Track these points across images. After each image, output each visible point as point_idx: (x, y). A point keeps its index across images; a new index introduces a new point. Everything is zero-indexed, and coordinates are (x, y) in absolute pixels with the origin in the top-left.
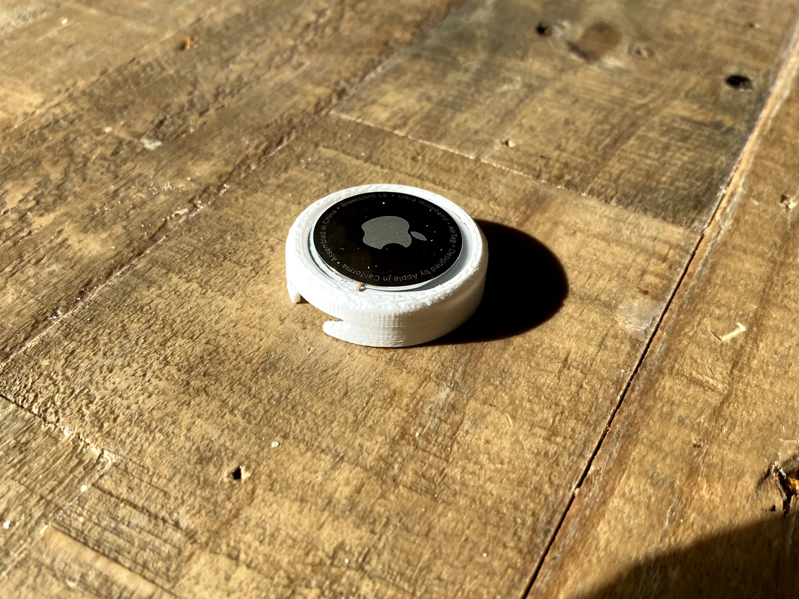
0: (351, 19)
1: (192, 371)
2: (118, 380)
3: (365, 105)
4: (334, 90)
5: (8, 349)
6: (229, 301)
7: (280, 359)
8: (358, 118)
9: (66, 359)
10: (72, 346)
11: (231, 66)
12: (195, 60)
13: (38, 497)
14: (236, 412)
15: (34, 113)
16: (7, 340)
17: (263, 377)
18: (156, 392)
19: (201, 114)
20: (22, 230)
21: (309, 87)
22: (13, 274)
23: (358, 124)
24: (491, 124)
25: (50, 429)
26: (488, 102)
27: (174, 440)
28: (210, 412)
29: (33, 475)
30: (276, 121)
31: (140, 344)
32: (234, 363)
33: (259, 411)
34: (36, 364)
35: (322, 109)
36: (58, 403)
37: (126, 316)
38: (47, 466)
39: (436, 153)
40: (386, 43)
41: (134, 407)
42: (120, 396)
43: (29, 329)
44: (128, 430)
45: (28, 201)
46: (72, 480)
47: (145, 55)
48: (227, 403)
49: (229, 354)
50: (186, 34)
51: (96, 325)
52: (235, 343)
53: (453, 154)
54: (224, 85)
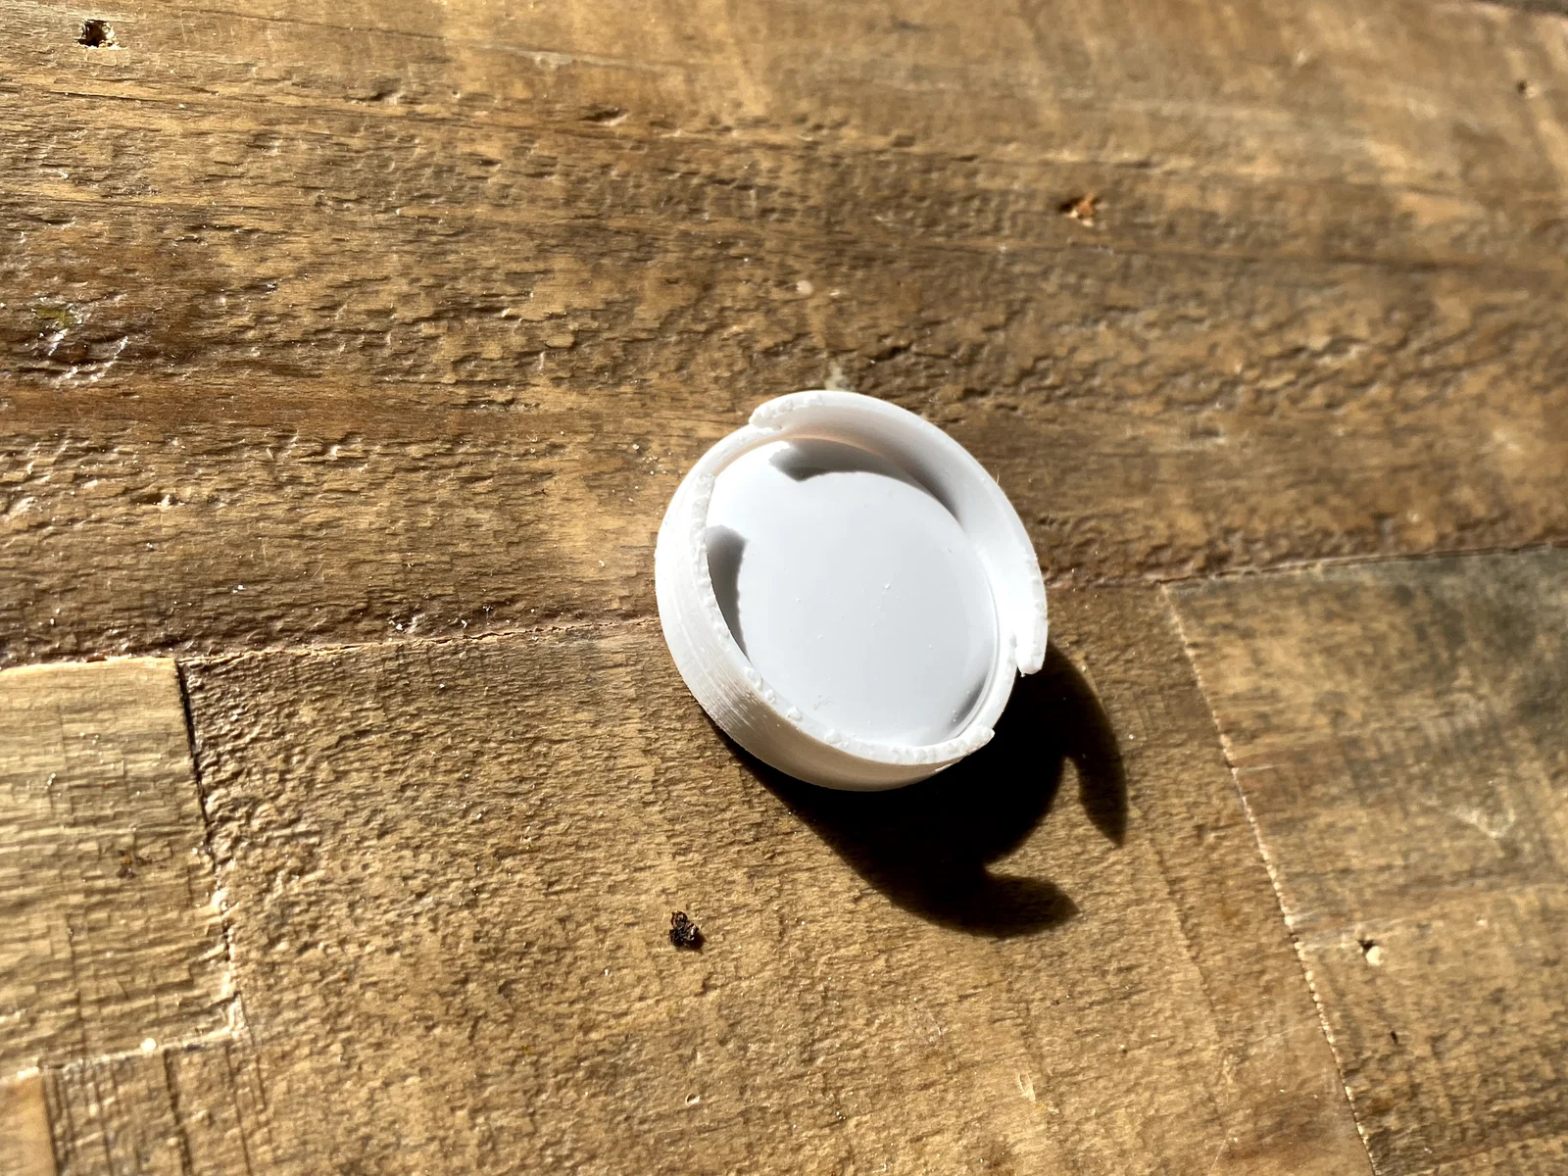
0: (1374, 405)
1: (492, 959)
2: (376, 866)
3: (1227, 627)
4: (1211, 543)
5: (279, 625)
6: (666, 859)
7: (633, 1071)
8: (1194, 645)
9: (343, 738)
10: (373, 718)
11: (1102, 327)
12: (1059, 257)
13: (72, 996)
14: (481, 1120)
15: (728, 129)
16: (293, 605)
17: (579, 1087)
18: (407, 951)
19: (969, 393)
20: (502, 383)
21: (1178, 498)
22: (416, 470)
23: (1182, 660)
24: (1385, 876)
25: (200, 866)
26: (1421, 821)
27: (348, 1085)
28: (446, 1078)
29: (104, 939)
30: (1065, 523)
31: (470, 819)
32: (564, 1008)
33: (512, 1155)
34: (293, 703)
35: (1157, 566)
36: (256, 824)
37: (499, 735)
38: (136, 941)
39: (1244, 854)
40: (1380, 517)
41: (352, 949)
42: (352, 906)
43: (344, 613)
44: (306, 990)
45: (560, 329)
46: (147, 1009)
47: (997, 168)
48: (484, 1086)
49: (573, 979)
50: (1096, 179)
51: (444, 710)
52: (599, 964)
53: (1269, 882)
54: (1056, 359)
